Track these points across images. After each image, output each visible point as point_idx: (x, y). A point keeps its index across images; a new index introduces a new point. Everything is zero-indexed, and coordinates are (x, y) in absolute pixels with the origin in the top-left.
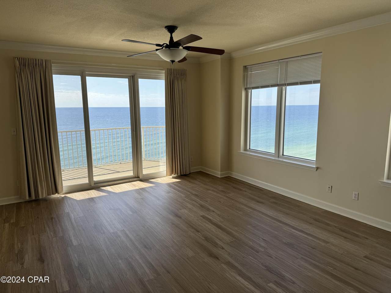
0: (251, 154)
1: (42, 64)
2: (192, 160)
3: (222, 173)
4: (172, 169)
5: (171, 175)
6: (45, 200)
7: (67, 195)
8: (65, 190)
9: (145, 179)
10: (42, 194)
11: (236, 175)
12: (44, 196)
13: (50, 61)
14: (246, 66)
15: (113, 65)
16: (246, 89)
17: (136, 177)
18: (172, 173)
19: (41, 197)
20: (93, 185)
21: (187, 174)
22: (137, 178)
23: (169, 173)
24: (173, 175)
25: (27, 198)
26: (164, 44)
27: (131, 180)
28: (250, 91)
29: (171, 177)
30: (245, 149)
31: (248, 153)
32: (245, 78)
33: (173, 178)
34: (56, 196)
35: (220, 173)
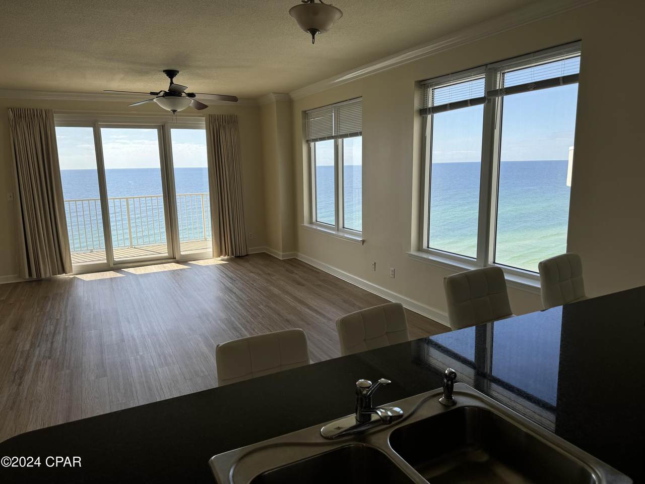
0: (318, 228)
1: (41, 115)
2: (251, 237)
3: (284, 254)
4: (221, 250)
5: (219, 257)
6: (49, 281)
7: (76, 276)
8: (74, 270)
9: (184, 261)
10: (46, 273)
11: (303, 257)
12: (48, 275)
13: (51, 110)
14: (305, 111)
15: (132, 112)
16: (308, 142)
17: (171, 258)
18: (220, 254)
19: (43, 276)
20: (112, 265)
21: (242, 256)
22: (173, 258)
23: (215, 254)
24: (222, 257)
25: (27, 276)
26: (161, 91)
27: (163, 261)
28: (312, 144)
29: (220, 259)
30: (311, 222)
31: (314, 227)
32: (305, 127)
33: (223, 260)
34: (63, 276)
35: (281, 253)
